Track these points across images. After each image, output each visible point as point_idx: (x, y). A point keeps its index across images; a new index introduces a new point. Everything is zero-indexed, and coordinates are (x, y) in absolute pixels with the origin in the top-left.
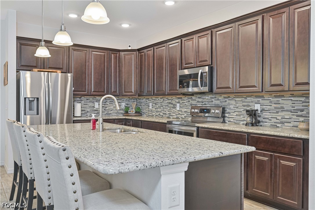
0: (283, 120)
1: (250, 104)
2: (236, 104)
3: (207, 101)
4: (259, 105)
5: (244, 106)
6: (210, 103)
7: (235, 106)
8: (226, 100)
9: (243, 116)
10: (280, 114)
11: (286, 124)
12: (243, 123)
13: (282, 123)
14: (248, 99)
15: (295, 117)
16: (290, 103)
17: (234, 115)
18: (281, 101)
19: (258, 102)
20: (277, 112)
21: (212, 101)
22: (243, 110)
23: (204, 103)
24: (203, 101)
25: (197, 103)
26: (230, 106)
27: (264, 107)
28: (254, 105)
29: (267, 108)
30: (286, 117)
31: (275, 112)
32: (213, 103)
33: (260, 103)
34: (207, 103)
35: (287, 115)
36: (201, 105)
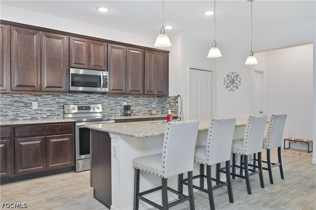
0: (139, 110)
1: (120, 102)
2: (109, 102)
3: (80, 99)
4: (126, 102)
5: (116, 103)
6: (84, 101)
7: (108, 103)
8: (100, 99)
9: (115, 110)
10: (137, 107)
11: (140, 113)
12: (115, 115)
13: (138, 112)
14: (118, 98)
15: (144, 108)
16: (142, 101)
17: (107, 110)
18: (138, 100)
19: (125, 100)
20: (136, 106)
21: (86, 100)
22: (115, 106)
23: (76, 101)
24: (75, 99)
25: (67, 101)
26: (104, 103)
27: (129, 103)
28: (123, 103)
29: (130, 104)
30: (140, 109)
31: (135, 106)
32: (87, 101)
33: (126, 101)
34: (80, 101)
35: (141, 108)
36: (73, 103)
